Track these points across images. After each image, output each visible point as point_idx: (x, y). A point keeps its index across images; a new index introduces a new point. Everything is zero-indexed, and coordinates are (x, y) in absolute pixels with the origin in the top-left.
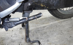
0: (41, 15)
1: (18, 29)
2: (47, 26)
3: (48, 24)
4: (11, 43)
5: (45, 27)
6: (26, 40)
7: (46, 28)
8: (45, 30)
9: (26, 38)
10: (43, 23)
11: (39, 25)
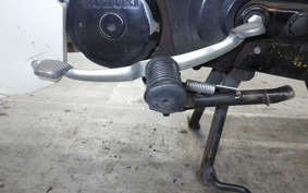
0: (286, 94)
1: (175, 132)
2: (287, 150)
3: (292, 145)
4: (148, 168)
5: (277, 153)
6: (202, 174)
7: (280, 155)
8: (275, 163)
9: (202, 165)
10: (273, 136)
11: (255, 140)
